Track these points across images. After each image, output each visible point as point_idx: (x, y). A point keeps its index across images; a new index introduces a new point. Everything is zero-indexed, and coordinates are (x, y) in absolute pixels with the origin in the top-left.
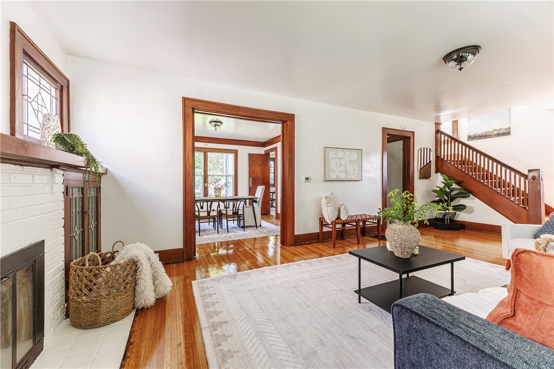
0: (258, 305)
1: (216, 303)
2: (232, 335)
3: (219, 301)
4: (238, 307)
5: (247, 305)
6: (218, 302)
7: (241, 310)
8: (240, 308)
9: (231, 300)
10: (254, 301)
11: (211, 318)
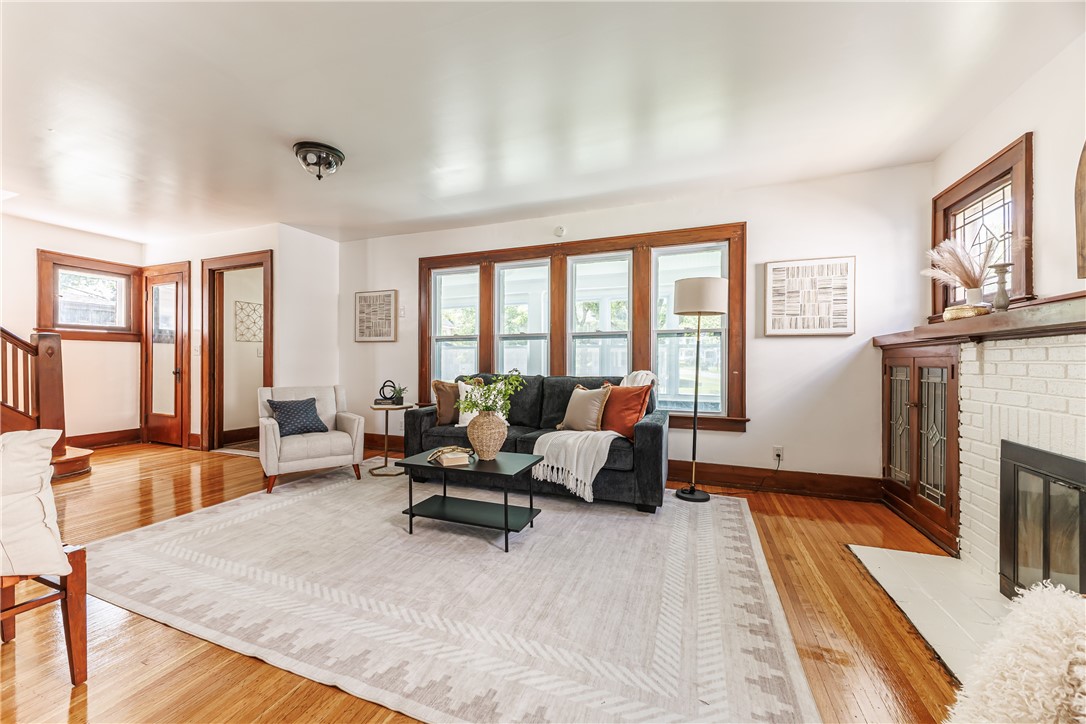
0: (657, 623)
1: (754, 682)
2: (735, 605)
3: (746, 685)
4: (702, 642)
5: (680, 636)
6: (748, 679)
7: (700, 632)
8: (700, 639)
9: (710, 668)
10: (658, 636)
11: (771, 649)
